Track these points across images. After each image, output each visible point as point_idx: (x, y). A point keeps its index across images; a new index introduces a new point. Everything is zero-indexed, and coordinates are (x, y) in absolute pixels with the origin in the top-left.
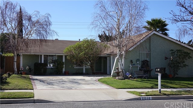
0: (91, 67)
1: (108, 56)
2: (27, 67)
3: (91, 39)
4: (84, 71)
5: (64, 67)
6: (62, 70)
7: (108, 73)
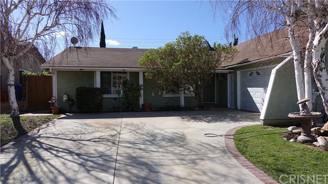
0: (195, 93)
1: (230, 73)
2: (65, 98)
3: (196, 36)
4: (182, 103)
5: (142, 95)
6: (139, 101)
7: (229, 106)
